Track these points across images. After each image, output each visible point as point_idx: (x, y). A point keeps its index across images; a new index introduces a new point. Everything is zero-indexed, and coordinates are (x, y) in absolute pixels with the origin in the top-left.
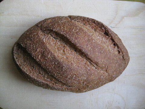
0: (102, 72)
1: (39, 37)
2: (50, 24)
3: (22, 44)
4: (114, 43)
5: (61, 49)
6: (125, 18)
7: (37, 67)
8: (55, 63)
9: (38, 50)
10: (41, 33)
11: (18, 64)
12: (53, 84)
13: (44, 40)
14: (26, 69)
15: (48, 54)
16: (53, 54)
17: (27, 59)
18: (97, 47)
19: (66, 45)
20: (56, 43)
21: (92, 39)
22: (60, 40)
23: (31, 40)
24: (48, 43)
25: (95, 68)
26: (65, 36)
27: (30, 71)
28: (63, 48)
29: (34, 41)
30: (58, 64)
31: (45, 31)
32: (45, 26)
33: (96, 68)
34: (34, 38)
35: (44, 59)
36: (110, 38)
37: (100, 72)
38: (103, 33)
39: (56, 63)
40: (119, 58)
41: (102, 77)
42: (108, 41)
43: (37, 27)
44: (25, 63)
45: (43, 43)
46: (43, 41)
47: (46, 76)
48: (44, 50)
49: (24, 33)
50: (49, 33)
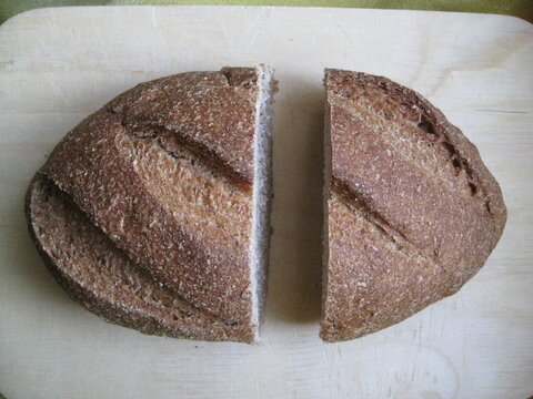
0: (419, 260)
1: (117, 153)
2: (157, 105)
3: (59, 179)
4: (453, 158)
5: (197, 196)
6: (454, 73)
7: (114, 260)
8: (177, 246)
9: (114, 202)
10: (126, 138)
11: (49, 252)
12: (176, 318)
13: (135, 162)
14: (76, 269)
15: (150, 213)
16: (169, 214)
17: (79, 230)
18: (402, 174)
19: (213, 180)
20: (177, 173)
21: (382, 145)
22: (193, 162)
23: (90, 164)
24: (150, 175)
25: (394, 247)
26: (211, 147)
27: (92, 274)
28: (204, 191)
29: (100, 167)
30: (187, 247)
31: (137, 129)
32: (137, 113)
33: (400, 248)
34: (100, 158)
35: (138, 232)
36: (441, 139)
37: (412, 263)
38: (415, 125)
39: (181, 247)
40: (476, 211)
41: (421, 279)
42: (432, 150)
43: (109, 117)
44: (73, 248)
45: (132, 176)
46: (132, 168)
47: (149, 292)
48: (135, 201)
49: (66, 140)
50: (154, 137)
